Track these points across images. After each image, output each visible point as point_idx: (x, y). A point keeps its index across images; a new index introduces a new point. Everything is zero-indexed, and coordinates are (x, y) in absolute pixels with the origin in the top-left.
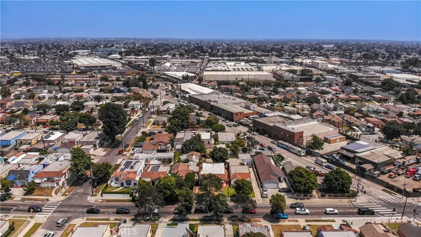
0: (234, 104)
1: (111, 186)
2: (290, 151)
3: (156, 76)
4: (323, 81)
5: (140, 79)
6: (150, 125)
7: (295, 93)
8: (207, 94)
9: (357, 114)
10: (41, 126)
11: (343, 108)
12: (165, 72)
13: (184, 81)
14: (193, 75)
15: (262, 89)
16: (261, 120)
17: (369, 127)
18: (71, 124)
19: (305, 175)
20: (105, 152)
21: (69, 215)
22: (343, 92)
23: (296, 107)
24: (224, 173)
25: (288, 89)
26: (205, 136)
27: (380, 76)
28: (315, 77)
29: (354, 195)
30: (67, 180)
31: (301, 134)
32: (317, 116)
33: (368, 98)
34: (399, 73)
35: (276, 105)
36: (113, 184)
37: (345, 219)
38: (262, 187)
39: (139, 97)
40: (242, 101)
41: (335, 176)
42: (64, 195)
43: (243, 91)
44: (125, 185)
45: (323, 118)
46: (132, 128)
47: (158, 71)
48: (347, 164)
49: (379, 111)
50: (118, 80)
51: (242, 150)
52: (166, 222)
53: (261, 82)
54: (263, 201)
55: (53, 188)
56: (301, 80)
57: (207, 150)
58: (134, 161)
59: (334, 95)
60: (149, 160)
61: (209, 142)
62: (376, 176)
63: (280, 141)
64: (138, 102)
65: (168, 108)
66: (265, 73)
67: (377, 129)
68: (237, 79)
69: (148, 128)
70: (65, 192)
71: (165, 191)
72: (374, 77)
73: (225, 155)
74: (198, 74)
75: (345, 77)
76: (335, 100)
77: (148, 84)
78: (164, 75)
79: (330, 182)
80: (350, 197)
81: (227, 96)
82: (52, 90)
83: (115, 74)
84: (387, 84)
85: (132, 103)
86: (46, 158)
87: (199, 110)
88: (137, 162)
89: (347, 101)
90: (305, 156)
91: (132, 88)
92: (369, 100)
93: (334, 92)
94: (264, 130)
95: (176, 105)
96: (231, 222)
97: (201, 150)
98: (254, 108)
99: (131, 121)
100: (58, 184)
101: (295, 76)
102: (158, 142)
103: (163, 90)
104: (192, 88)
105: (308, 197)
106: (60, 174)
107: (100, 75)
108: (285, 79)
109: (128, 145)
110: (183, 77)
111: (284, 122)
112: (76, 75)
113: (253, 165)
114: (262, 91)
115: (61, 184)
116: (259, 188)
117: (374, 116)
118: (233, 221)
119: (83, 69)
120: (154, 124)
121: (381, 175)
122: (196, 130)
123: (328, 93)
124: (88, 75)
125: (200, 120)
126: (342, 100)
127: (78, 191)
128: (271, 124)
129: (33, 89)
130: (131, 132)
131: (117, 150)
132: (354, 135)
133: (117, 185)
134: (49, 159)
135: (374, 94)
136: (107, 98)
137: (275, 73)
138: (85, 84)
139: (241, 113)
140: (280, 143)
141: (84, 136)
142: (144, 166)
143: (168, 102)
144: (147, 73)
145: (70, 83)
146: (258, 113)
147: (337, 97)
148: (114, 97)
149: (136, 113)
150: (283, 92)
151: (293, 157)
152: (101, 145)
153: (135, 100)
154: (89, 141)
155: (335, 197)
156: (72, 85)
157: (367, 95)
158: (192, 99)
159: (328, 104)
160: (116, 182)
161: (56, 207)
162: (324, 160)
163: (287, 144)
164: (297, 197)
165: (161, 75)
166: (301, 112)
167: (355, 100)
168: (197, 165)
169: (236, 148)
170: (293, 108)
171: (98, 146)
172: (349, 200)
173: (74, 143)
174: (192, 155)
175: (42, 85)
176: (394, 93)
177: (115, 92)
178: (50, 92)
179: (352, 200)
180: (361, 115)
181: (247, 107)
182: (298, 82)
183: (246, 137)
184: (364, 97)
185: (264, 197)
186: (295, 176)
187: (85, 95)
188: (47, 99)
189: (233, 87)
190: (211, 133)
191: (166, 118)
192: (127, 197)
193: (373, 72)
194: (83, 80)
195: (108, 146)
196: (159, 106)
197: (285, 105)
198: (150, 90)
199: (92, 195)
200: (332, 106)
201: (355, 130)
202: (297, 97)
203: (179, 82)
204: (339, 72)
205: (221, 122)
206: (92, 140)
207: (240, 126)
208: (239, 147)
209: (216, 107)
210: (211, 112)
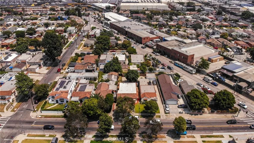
0: (142, 30)
1: (49, 103)
2: (184, 70)
3: (88, 7)
4: (202, 11)
5: (77, 9)
6: (81, 47)
7: (184, 20)
8: (123, 21)
9: (229, 38)
10: (5, 48)
11: (219, 33)
12: (94, 4)
13: (107, 10)
14: (113, 5)
15: (162, 16)
16: (162, 44)
17: (238, 49)
18: (23, 48)
19: (200, 96)
20: (48, 71)
21: (14, 131)
22: (217, 19)
23: (186, 32)
24: (135, 92)
25: (179, 17)
26: (121, 57)
27: (240, 8)
28: (197, 8)
29: (236, 111)
30: (16, 97)
31: (192, 56)
32: (201, 39)
33: (234, 25)
34: (251, 6)
35: (171, 30)
36: (50, 101)
37: (231, 134)
38: (165, 103)
39: (75, 24)
40: (148, 27)
41: (223, 97)
42: (13, 111)
43: (148, 19)
44: (59, 102)
45: (206, 41)
46: (69, 49)
47: (89, 2)
48: (227, 81)
49: (243, 35)
50: (62, 10)
51: (149, 70)
52: (90, 138)
53: (161, 11)
54: (166, 117)
55: (5, 104)
56: (188, 10)
57: (123, 70)
58: (67, 81)
59: (211, 22)
60: (79, 78)
61: (124, 62)
62: (250, 92)
63: (177, 62)
64: (73, 28)
65: (95, 33)
66: (163, 4)
67: (244, 50)
68: (144, 8)
69: (80, 49)
70: (14, 109)
71: (89, 112)
72: (236, 9)
73: (136, 76)
74: (117, 5)
75: (216, 8)
76: (212, 26)
77: (82, 13)
78: (93, 6)
79: (219, 102)
80: (233, 112)
81: (137, 23)
82: (16, 18)
83: (60, 5)
84: (246, 15)
85: (70, 28)
86: (2, 77)
87: (118, 34)
88: (69, 81)
89: (221, 27)
90: (196, 74)
91: (70, 16)
92: (235, 26)
93: (211, 20)
94: (164, 52)
95: (101, 30)
96: (142, 138)
97: (118, 70)
98: (156, 33)
99: (68, 44)
100: (9, 101)
101: (184, 7)
102: (86, 63)
103: (92, 17)
104: (113, 17)
105: (201, 113)
106: (10, 93)
107: (51, 7)
108: (177, 9)
109: (65, 64)
110: (106, 7)
111: (179, 45)
112: (34, 7)
113: (157, 82)
114: (161, 18)
115: (11, 100)
116: (163, 104)
117: (241, 40)
118: (143, 137)
119: (39, 2)
120: (85, 46)
121: (253, 91)
122: (115, 52)
123: (207, 20)
124: (42, 6)
125: (118, 43)
126: (217, 26)
127: (24, 107)
128: (170, 48)
129: (4, 18)
130: (68, 53)
131: (56, 69)
132: (229, 55)
133: (53, 102)
134: (4, 78)
135: (238, 22)
136: (53, 24)
137: (169, 5)
138: (40, 13)
139: (147, 38)
140: (177, 63)
141: (33, 57)
142: (75, 84)
143: (95, 28)
144: (82, 4)
145: (29, 13)
146: (159, 37)
147: (213, 24)
148: (58, 23)
149: (73, 37)
150: (176, 20)
151: (187, 75)
152: (45, 64)
153: (72, 26)
154: (35, 62)
155: (222, 113)
156: (31, 14)
157: (234, 23)
158: (112, 26)
159: (208, 29)
160: (53, 99)
161: (6, 122)
162: (211, 79)
163: (182, 64)
164: (192, 113)
165: (91, 6)
166: (190, 36)
167: (226, 26)
168: (116, 84)
169: (144, 68)
170: (184, 33)
171: (42, 66)
172: (232, 115)
173: (25, 62)
174: (112, 75)
175: (10, 15)
176: (250, 21)
177: (59, 20)
178: (15, 20)
179: (234, 115)
180: (231, 39)
181: (152, 33)
182: (186, 11)
183: (151, 57)
184: (232, 24)
185: (167, 113)
186: (192, 97)
187: (37, 22)
188: (12, 25)
189: (142, 16)
190: (126, 55)
191: (94, 41)
192: (61, 113)
193: (234, 5)
194: (38, 10)
195: (50, 65)
196: (89, 31)
197: (178, 30)
198: (84, 17)
199: (34, 111)
200: (211, 31)
201: (229, 51)
202: (186, 24)
203: (103, 11)
204: (212, 4)
205: (133, 45)
206: (38, 61)
207: (147, 48)
208: (147, 68)
209: (129, 32)
210: (126, 36)
